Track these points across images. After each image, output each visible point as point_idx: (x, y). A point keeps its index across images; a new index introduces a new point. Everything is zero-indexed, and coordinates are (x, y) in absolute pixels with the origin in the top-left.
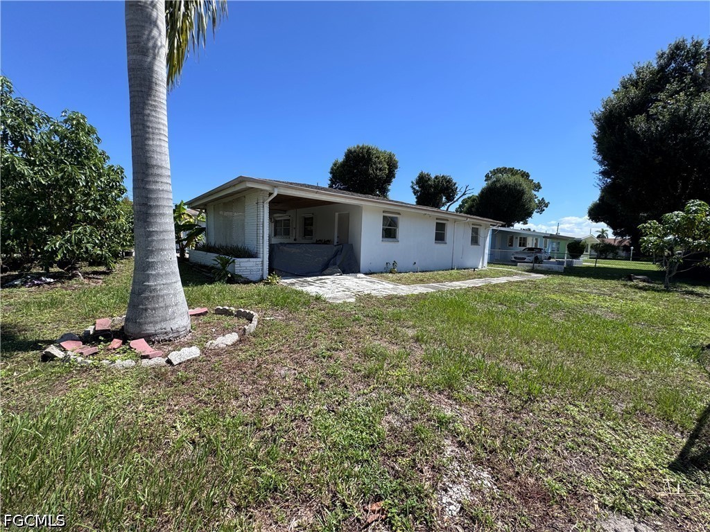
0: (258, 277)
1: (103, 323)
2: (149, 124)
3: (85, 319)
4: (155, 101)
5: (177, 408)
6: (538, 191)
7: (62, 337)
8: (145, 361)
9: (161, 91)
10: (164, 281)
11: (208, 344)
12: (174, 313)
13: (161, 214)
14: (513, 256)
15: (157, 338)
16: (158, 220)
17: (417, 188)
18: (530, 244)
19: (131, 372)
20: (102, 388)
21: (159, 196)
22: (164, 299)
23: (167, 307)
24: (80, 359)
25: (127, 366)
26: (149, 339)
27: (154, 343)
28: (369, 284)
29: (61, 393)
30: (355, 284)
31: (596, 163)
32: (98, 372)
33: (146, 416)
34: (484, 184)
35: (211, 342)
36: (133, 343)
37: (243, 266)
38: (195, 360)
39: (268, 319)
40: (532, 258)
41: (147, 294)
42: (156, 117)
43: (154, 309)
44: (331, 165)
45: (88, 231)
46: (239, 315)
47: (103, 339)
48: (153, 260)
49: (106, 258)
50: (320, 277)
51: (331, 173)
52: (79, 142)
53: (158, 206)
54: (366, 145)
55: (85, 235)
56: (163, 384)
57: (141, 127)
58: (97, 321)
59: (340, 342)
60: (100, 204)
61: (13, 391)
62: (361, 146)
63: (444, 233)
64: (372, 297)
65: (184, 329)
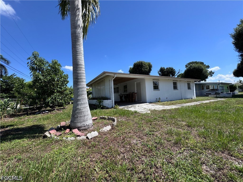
0: (111, 107)
1: (63, 124)
2: (78, 51)
3: (57, 123)
4: (80, 43)
5: (94, 159)
6: (209, 68)
7: (50, 129)
8: (78, 137)
9: (81, 39)
10: (84, 106)
11: (101, 130)
12: (87, 118)
13: (82, 81)
14: (205, 93)
15: (81, 128)
16: (81, 84)
17: (160, 73)
18: (211, 88)
19: (74, 142)
20: (64, 149)
21: (81, 75)
22: (84, 113)
23: (85, 116)
24: (55, 137)
25: (72, 140)
26: (79, 129)
27: (80, 130)
28: (152, 106)
29: (48, 151)
30: (147, 107)
31: (237, 52)
32: (62, 142)
33: (82, 163)
34: (185, 69)
35: (102, 129)
36: (74, 131)
37: (106, 103)
38: (97, 137)
39: (120, 120)
40: (214, 93)
41: (78, 111)
42: (80, 48)
43: (80, 117)
44: (129, 69)
45: (58, 95)
46: (109, 119)
47: (63, 129)
48: (80, 98)
49: (63, 103)
50: (133, 105)
51: (129, 72)
52: (56, 68)
53: (81, 79)
54: (140, 61)
55: (57, 96)
56: (86, 148)
57: (75, 52)
58: (61, 123)
59: (154, 128)
60: (61, 86)
61: (32, 150)
62: (138, 61)
63: (176, 86)
64: (156, 111)
65: (91, 124)
